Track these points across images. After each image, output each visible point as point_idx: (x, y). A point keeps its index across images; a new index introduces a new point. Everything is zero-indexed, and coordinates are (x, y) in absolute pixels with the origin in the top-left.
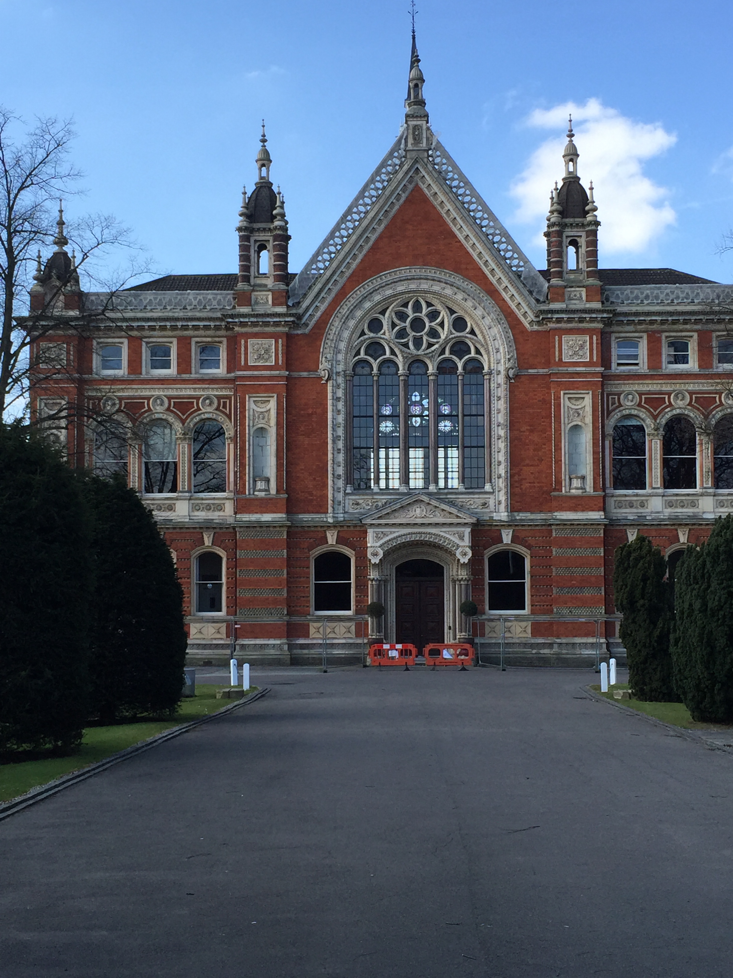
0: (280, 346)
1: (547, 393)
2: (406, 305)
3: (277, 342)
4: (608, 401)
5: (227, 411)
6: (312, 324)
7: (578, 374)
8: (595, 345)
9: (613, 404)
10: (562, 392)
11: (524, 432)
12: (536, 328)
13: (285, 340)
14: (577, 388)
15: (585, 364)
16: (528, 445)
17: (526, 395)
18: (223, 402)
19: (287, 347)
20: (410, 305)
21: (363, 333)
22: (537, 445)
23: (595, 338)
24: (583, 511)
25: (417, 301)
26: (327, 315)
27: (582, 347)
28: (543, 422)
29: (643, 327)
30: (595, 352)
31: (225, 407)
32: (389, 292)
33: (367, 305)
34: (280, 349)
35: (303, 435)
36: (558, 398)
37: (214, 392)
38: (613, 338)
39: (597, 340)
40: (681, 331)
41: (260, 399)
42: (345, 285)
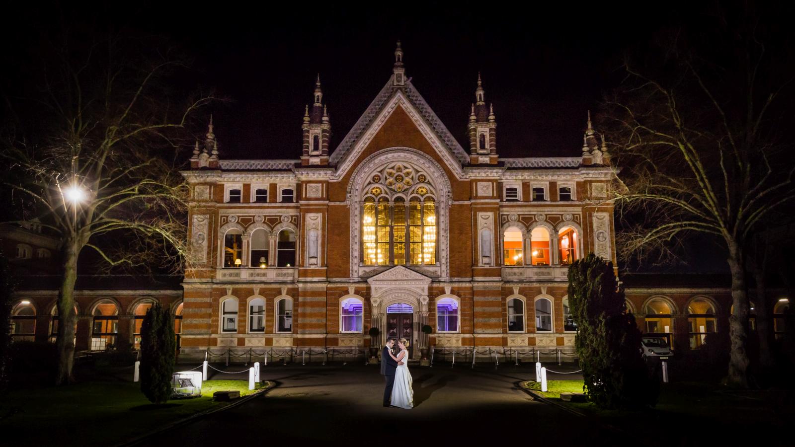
0: (324, 187)
1: (470, 214)
4: (502, 218)
6: (342, 176)
7: (486, 203)
8: (495, 188)
9: (505, 220)
10: (478, 213)
12: (462, 179)
13: (327, 184)
14: (486, 211)
15: (490, 198)
17: (458, 214)
18: (294, 218)
19: (329, 188)
20: (395, 168)
21: (370, 183)
22: (464, 241)
23: (495, 184)
24: (490, 276)
25: (399, 166)
26: (351, 172)
27: (488, 189)
28: (467, 229)
29: (520, 179)
30: (495, 191)
31: (295, 221)
33: (372, 166)
35: (337, 235)
36: (476, 216)
38: (504, 185)
41: (313, 215)
42: (360, 156)
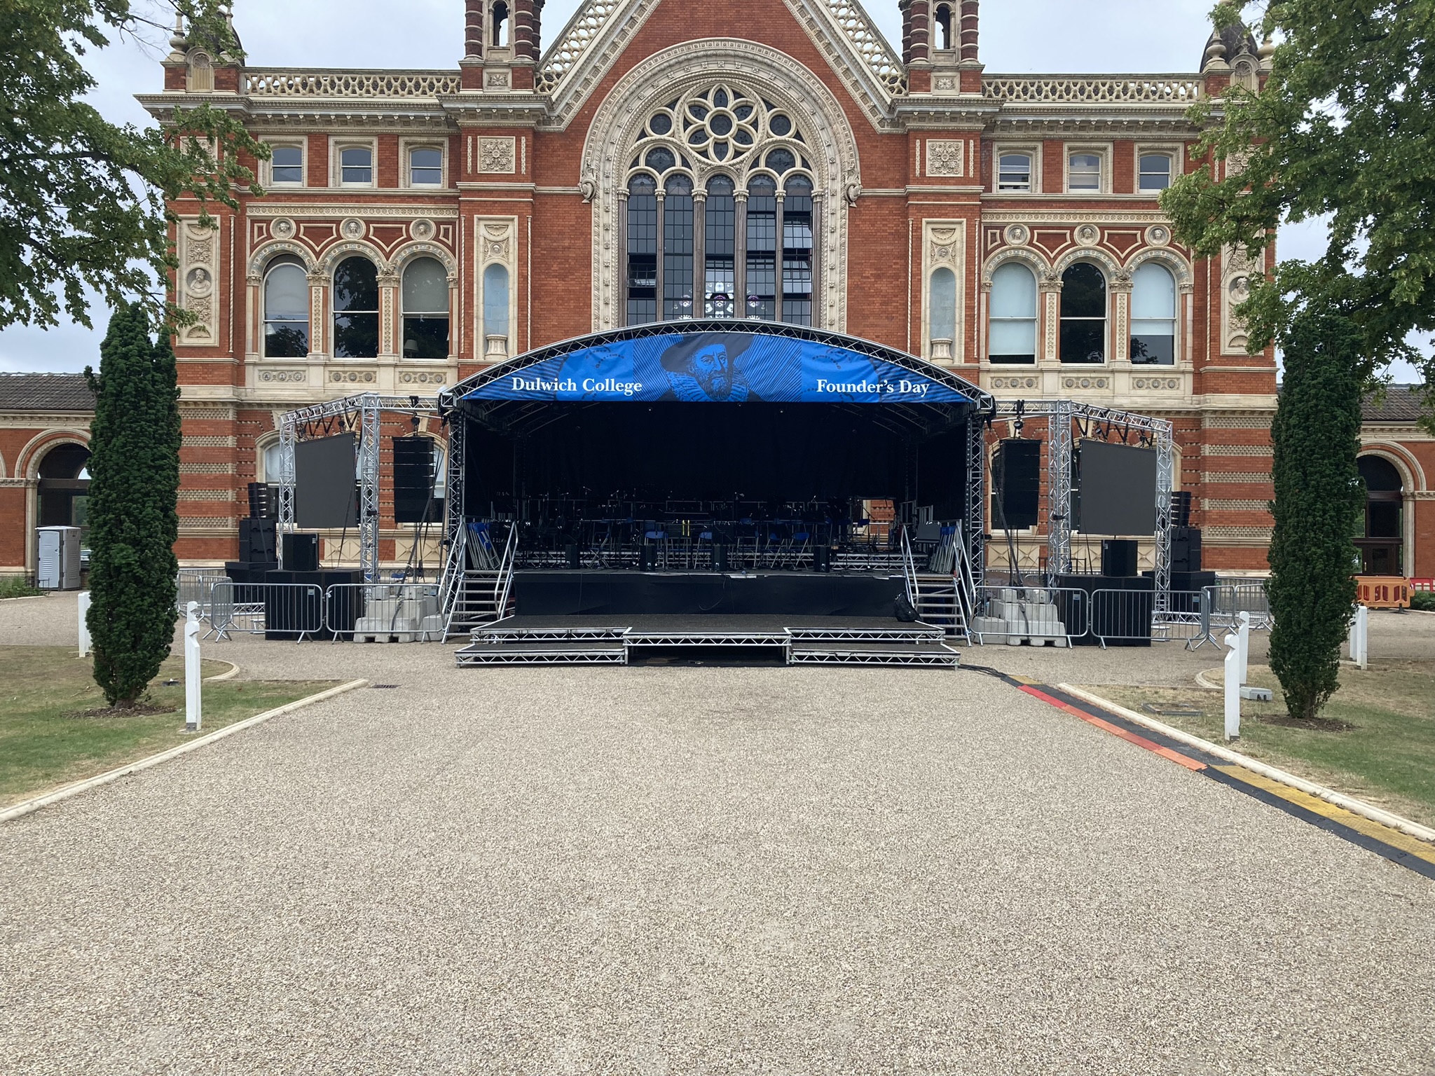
0: (523, 147)
1: (903, 223)
2: (704, 95)
3: (518, 141)
4: (986, 236)
5: (450, 243)
6: (568, 118)
7: (948, 195)
8: (971, 154)
9: (993, 241)
10: (924, 220)
11: (868, 277)
12: (887, 129)
13: (530, 138)
14: (946, 216)
15: (958, 181)
16: (873, 296)
17: (873, 225)
18: (445, 229)
19: (534, 150)
20: (711, 95)
21: (643, 134)
22: (885, 296)
23: (972, 143)
25: (721, 90)
26: (592, 105)
27: (953, 156)
28: (895, 264)
29: (1037, 133)
30: (971, 164)
31: (446, 236)
32: (680, 75)
33: (649, 92)
34: (523, 151)
35: (556, 277)
36: (918, 229)
37: (430, 213)
38: (995, 148)
39: (975, 146)
40: (1092, 139)
41: (494, 223)
42: (617, 62)
